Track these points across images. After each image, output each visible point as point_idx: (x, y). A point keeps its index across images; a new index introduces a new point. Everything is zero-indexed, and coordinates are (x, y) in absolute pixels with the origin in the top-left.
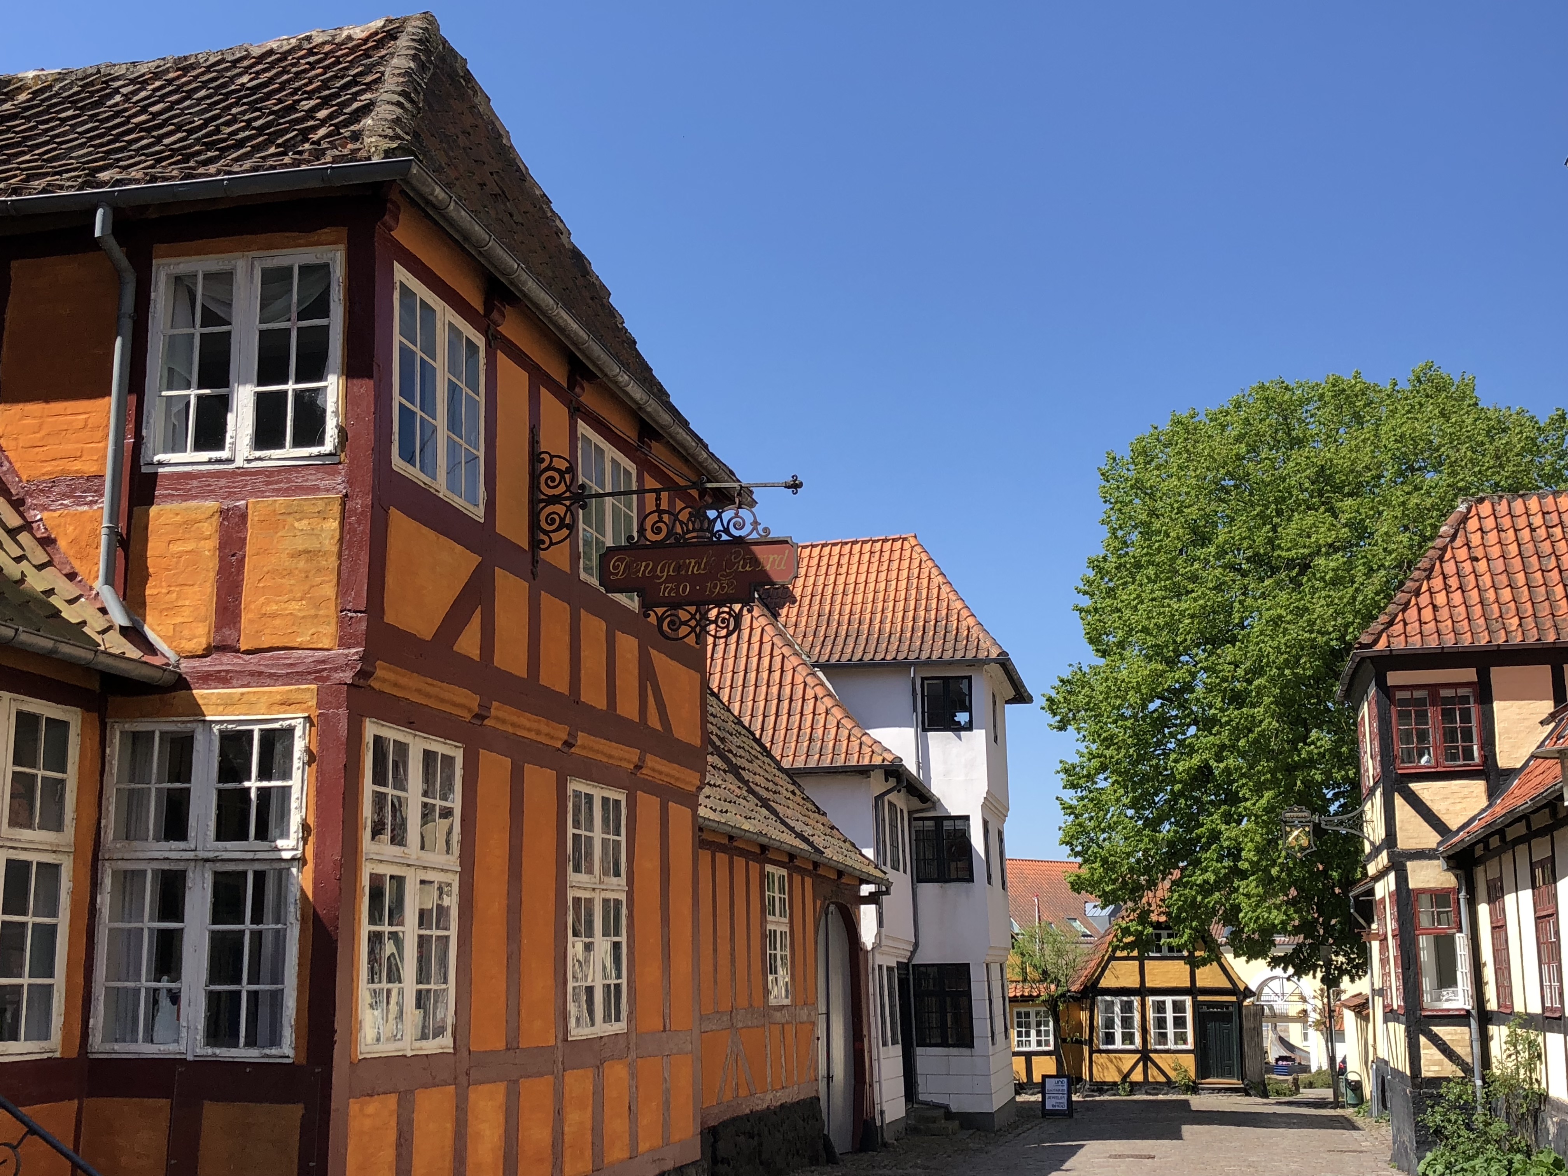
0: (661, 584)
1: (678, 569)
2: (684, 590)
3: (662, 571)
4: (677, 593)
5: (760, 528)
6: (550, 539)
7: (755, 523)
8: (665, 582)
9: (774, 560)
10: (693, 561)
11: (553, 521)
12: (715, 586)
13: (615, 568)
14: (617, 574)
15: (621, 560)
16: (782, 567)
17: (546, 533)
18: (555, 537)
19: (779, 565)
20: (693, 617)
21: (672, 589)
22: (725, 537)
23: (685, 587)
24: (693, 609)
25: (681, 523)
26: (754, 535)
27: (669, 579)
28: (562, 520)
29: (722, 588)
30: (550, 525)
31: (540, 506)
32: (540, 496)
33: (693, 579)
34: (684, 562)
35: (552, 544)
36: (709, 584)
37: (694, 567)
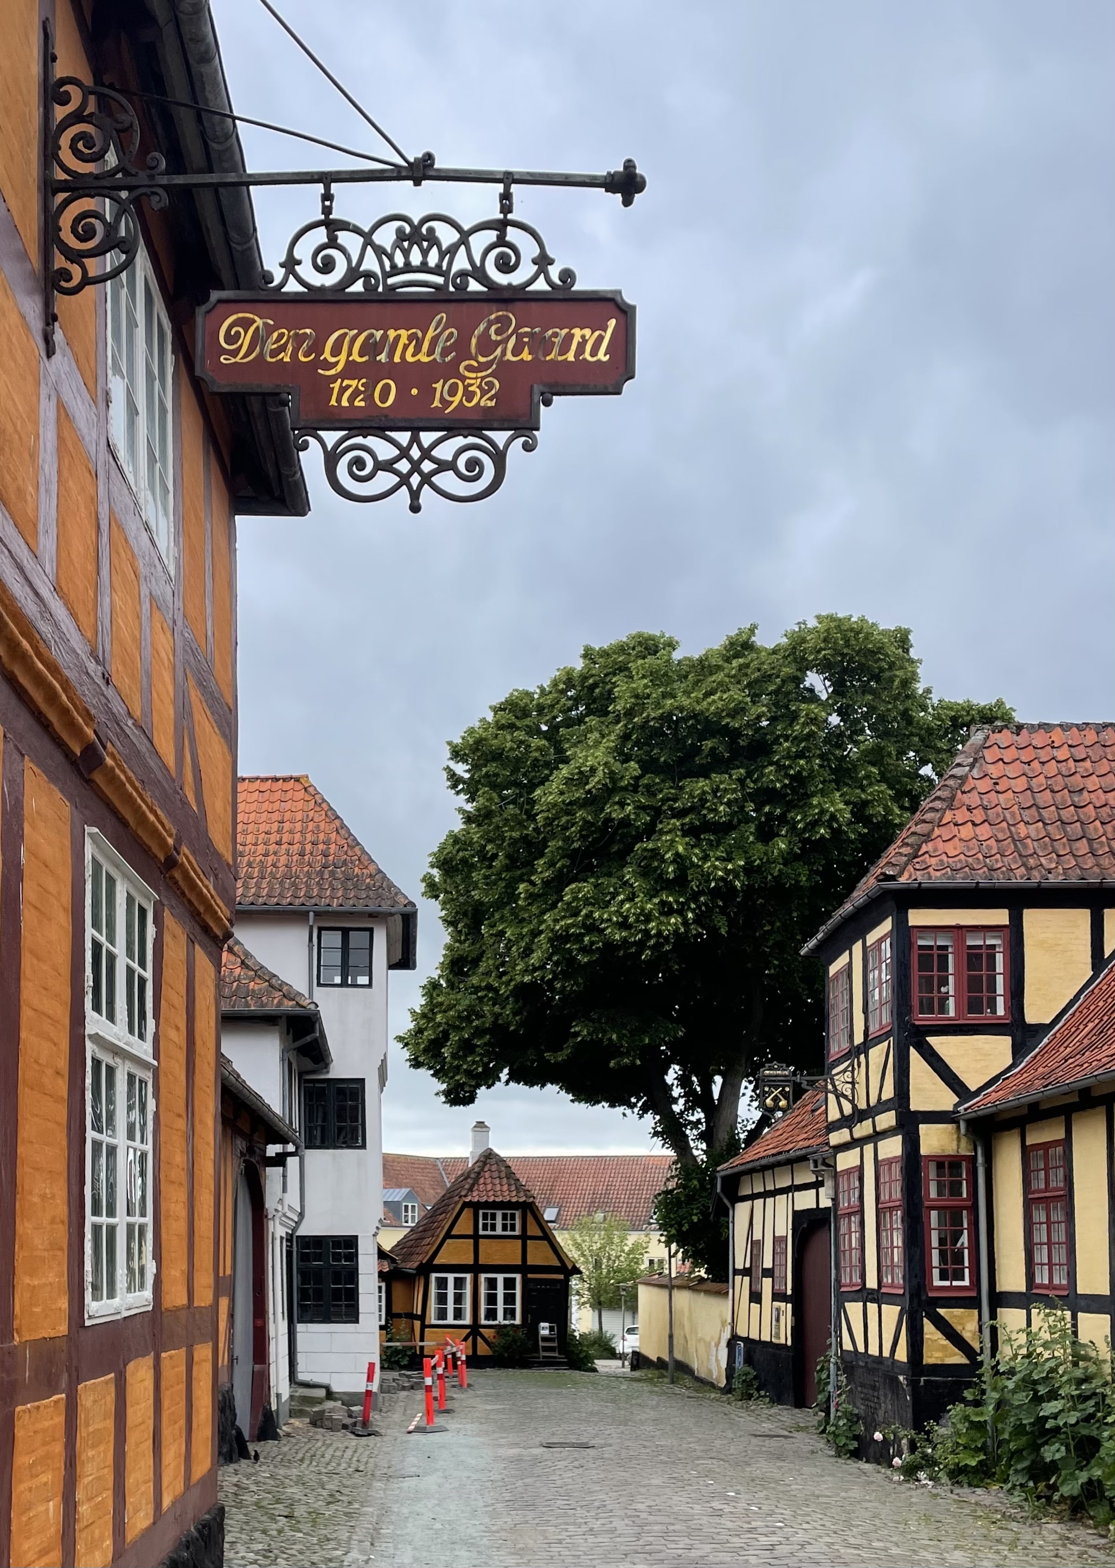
0: (333, 379)
1: (370, 348)
2: (384, 398)
3: (336, 351)
4: (369, 398)
5: (554, 272)
6: (85, 271)
7: (543, 261)
8: (343, 375)
9: (584, 341)
10: (404, 333)
11: (88, 234)
12: (453, 391)
13: (230, 339)
14: (234, 353)
15: (246, 324)
16: (602, 356)
17: (76, 257)
18: (94, 266)
19: (594, 353)
20: (404, 453)
21: (356, 393)
22: (474, 286)
23: (386, 389)
24: (403, 437)
25: (380, 251)
26: (540, 285)
27: (351, 370)
28: (111, 229)
29: (469, 395)
30: (83, 240)
31: (61, 197)
32: (61, 176)
33: (403, 373)
34: (385, 337)
35: (87, 281)
36: (438, 386)
37: (406, 347)
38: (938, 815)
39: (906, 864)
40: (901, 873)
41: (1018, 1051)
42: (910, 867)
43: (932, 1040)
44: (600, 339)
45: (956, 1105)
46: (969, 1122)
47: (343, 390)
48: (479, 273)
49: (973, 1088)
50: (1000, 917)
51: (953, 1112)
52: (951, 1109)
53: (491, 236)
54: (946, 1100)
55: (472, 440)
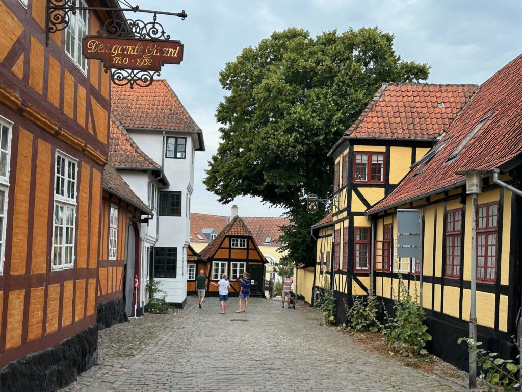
0: (114, 57)
1: (123, 50)
2: (126, 62)
3: (115, 50)
4: (122, 62)
5: (165, 35)
6: (56, 27)
7: (163, 33)
8: (117, 56)
9: (172, 52)
10: (131, 47)
11: (58, 19)
12: (142, 61)
13: (90, 46)
14: (91, 49)
15: (94, 43)
16: (176, 55)
17: (54, 24)
18: (58, 27)
19: (174, 54)
20: (130, 75)
21: (119, 60)
22: (147, 37)
23: (126, 60)
24: (130, 71)
26: (162, 38)
27: (118, 55)
28: (63, 18)
29: (145, 63)
30: (56, 20)
31: (52, 10)
32: (52, 5)
33: (130, 56)
34: (126, 48)
35: (57, 30)
36: (138, 60)
37: (131, 50)
38: (366, 114)
39: (354, 130)
40: (352, 133)
41: (387, 193)
42: (355, 131)
43: (359, 189)
44: (175, 52)
45: (366, 210)
46: (369, 216)
47: (116, 59)
48: (148, 34)
49: (372, 205)
50: (383, 149)
51: (365, 212)
52: (364, 211)
53: (151, 26)
54: (363, 208)
55: (145, 73)
